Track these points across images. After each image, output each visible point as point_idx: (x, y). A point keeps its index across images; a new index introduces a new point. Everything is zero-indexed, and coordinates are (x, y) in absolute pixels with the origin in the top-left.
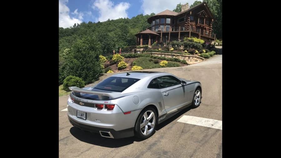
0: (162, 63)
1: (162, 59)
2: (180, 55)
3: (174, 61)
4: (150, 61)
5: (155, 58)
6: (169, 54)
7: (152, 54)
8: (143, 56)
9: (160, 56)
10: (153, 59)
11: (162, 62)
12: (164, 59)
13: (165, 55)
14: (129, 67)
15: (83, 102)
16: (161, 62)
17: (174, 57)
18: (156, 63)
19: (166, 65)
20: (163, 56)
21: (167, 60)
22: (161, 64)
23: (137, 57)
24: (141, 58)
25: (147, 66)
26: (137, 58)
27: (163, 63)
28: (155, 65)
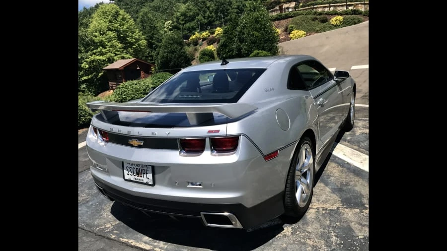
0: (334, 20)
1: (332, 15)
2: (360, 4)
3: (352, 14)
4: (314, 19)
5: (320, 14)
6: (341, 4)
7: (313, 9)
8: (300, 15)
9: (326, 10)
10: (318, 17)
11: (335, 18)
12: (336, 14)
13: (335, 6)
14: (283, 34)
15: (139, 138)
16: (332, 19)
17: (351, 8)
18: (324, 21)
19: (340, 22)
20: (331, 9)
21: (341, 15)
22: (332, 23)
23: (291, 17)
24: (297, 17)
25: (311, 29)
26: (290, 19)
27: (336, 21)
28: (323, 25)
